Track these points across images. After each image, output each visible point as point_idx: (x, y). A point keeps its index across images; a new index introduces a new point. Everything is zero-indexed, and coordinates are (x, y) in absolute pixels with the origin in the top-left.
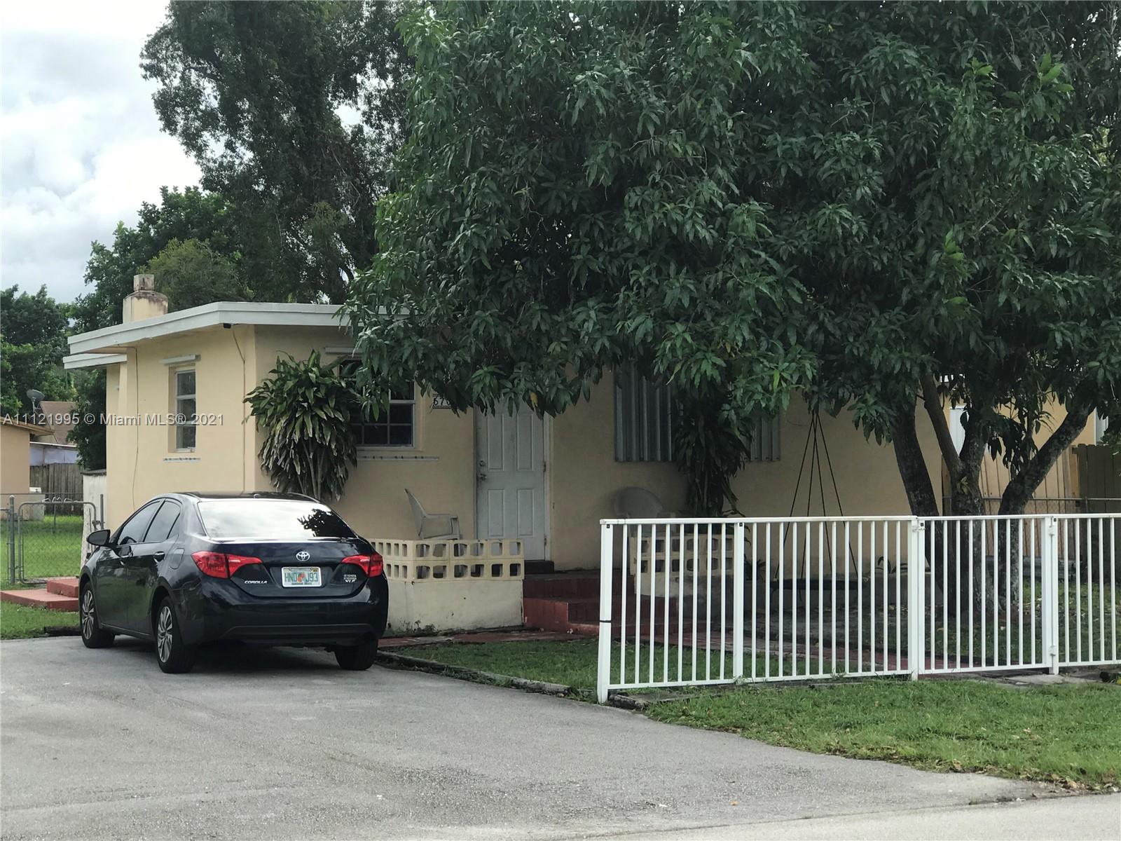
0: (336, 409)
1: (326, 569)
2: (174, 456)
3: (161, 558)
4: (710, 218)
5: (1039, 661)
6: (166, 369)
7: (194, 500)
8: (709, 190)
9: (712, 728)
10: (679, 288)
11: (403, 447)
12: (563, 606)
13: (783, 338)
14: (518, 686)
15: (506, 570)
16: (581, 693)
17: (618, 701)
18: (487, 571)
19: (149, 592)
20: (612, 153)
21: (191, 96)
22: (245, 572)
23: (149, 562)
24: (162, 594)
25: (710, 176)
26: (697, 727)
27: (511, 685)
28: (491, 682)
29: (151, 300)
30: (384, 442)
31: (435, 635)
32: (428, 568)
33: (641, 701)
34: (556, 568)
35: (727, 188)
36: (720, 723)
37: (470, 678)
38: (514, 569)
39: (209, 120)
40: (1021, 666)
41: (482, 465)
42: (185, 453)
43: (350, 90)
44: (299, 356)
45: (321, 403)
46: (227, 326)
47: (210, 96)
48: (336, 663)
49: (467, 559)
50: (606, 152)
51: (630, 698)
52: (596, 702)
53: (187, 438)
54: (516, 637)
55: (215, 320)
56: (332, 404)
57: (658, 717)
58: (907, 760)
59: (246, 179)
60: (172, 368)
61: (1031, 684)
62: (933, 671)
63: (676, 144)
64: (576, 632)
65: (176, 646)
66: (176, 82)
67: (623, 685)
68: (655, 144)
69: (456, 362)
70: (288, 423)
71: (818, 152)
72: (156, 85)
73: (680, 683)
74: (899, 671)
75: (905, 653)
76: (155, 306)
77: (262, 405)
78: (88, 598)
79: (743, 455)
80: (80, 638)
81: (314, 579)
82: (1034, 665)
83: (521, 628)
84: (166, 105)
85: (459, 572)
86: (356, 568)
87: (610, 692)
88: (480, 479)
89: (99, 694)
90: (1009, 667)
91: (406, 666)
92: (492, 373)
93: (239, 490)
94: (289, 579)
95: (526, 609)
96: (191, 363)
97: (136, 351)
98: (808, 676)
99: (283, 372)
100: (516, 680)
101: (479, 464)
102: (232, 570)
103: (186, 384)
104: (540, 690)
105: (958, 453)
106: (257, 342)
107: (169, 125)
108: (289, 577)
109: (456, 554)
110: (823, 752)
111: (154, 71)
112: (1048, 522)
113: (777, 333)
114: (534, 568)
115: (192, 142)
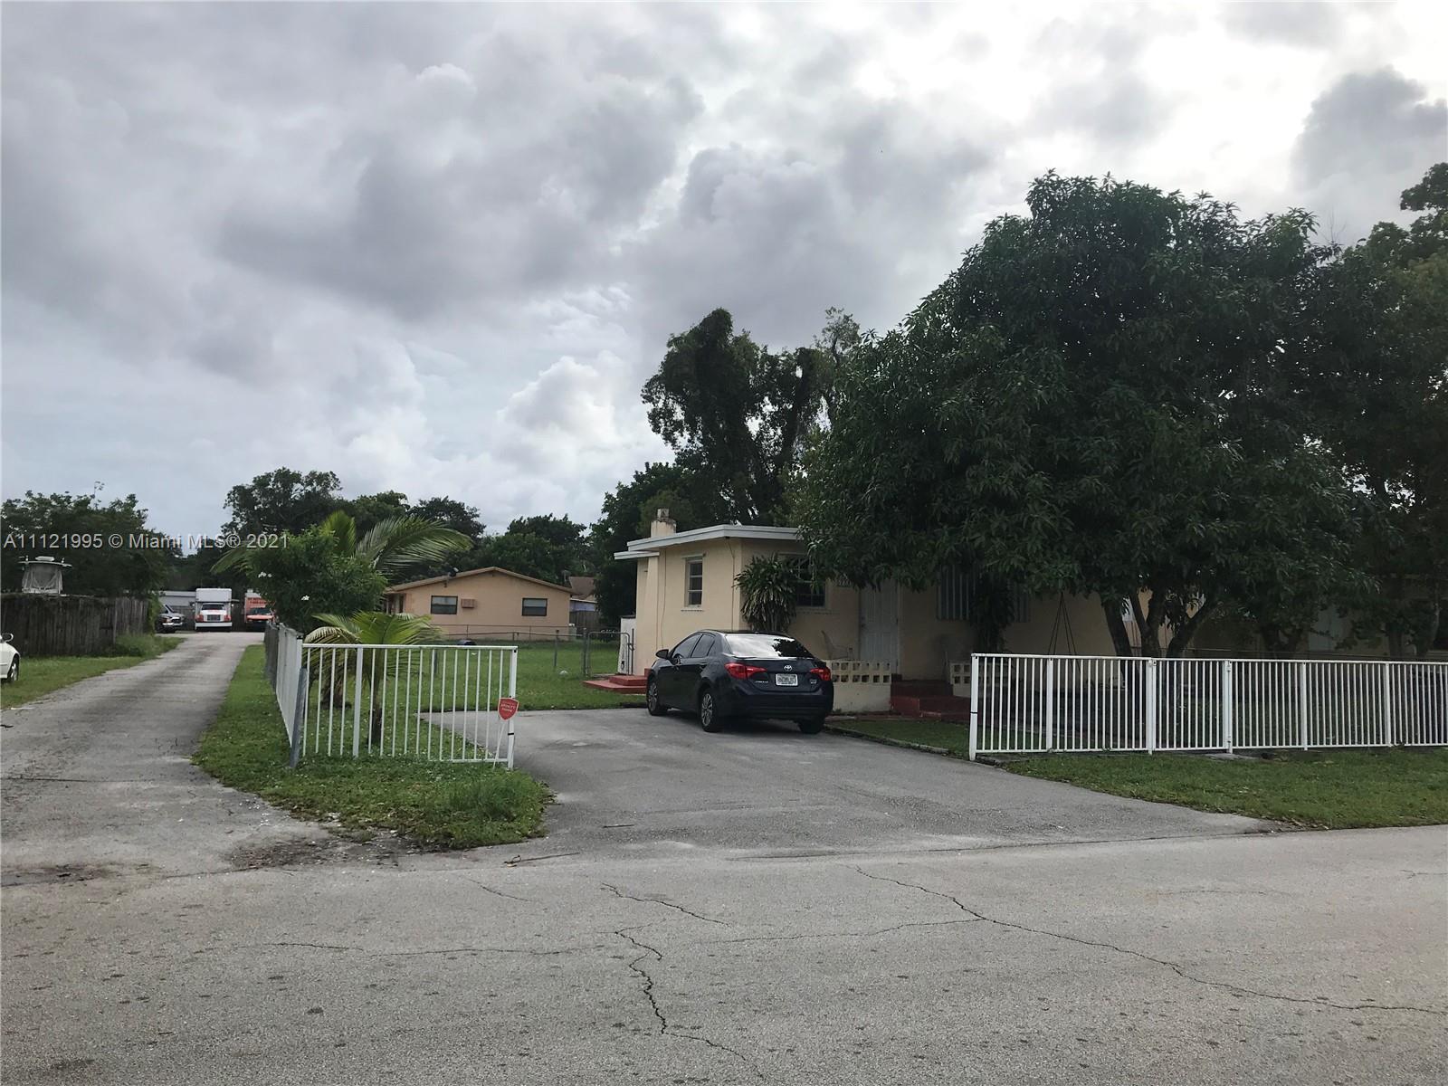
0: (788, 585)
1: (802, 676)
2: (687, 609)
3: (704, 667)
4: (1016, 484)
5: (1221, 745)
6: (684, 561)
7: (723, 635)
8: (1016, 467)
9: (1050, 779)
10: (998, 520)
11: (820, 608)
12: (916, 701)
13: (1060, 550)
14: (914, 748)
15: (881, 679)
16: (958, 753)
17: (980, 759)
18: (871, 678)
19: (697, 687)
20: (961, 446)
21: (668, 413)
22: (756, 676)
23: (696, 669)
24: (706, 686)
25: (1017, 459)
26: (1042, 778)
27: (909, 747)
28: (895, 745)
29: (667, 523)
30: (809, 605)
31: (843, 714)
32: (838, 676)
33: (997, 761)
34: (903, 679)
35: (1025, 466)
36: (1054, 776)
37: (882, 742)
38: (886, 678)
39: (678, 426)
40: (1211, 748)
41: (863, 618)
42: (695, 607)
43: (756, 411)
44: (767, 556)
45: (779, 582)
46: (728, 538)
47: (679, 415)
48: (799, 729)
49: (860, 672)
50: (958, 446)
51: (990, 758)
52: (968, 759)
53: (695, 599)
54: (890, 718)
55: (721, 535)
56: (786, 582)
57: (1012, 771)
58: (1185, 804)
59: (698, 458)
60: (687, 560)
61: (1220, 759)
62: (1160, 749)
63: (998, 441)
64: (925, 716)
65: (715, 717)
66: (660, 405)
67: (983, 751)
68: (986, 440)
69: (865, 561)
70: (761, 591)
71: (1079, 447)
72: (649, 407)
73: (1016, 750)
74: (1141, 749)
75: (1144, 738)
76: (670, 526)
77: (745, 582)
78: (653, 687)
79: (1009, 618)
80: (647, 709)
81: (794, 681)
82: (1218, 747)
83: (890, 713)
84: (654, 417)
85: (855, 680)
86: (816, 676)
87: (977, 754)
88: (862, 626)
89: (678, 743)
90: (1204, 748)
91: (838, 733)
92: (886, 567)
93: (729, 629)
94: (779, 680)
95: (892, 702)
96: (701, 558)
97: (666, 552)
98: (1089, 749)
99: (757, 565)
100: (913, 745)
101: (861, 618)
102: (749, 674)
103: (695, 572)
104: (929, 751)
105: (1145, 619)
106: (742, 546)
107: (656, 429)
108: (780, 680)
109: (854, 669)
110: (1130, 797)
111: (648, 399)
112: (1226, 663)
113: (1056, 547)
114: (896, 678)
115: (669, 437)
